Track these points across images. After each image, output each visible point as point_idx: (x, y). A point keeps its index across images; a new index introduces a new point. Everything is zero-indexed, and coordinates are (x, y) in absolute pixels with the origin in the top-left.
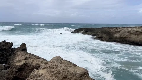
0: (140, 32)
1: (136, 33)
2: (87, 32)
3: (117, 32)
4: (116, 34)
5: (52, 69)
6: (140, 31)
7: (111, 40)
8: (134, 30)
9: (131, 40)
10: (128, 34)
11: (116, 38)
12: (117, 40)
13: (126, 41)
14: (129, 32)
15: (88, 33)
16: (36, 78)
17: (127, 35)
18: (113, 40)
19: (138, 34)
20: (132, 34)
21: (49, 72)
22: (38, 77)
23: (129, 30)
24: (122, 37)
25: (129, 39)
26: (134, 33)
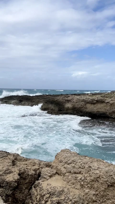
0: (96, 101)
1: (92, 102)
2: (22, 101)
3: (68, 101)
4: (67, 104)
5: (78, 175)
6: (96, 99)
7: (61, 112)
8: (89, 99)
9: (87, 110)
10: (83, 103)
11: (68, 109)
12: (69, 111)
13: (81, 112)
14: (83, 101)
15: (23, 103)
16: (55, 199)
17: (82, 105)
18: (64, 112)
19: (94, 104)
20: (88, 103)
21: (73, 181)
22: (58, 196)
23: (83, 97)
24: (76, 108)
25: (85, 110)
26: (90, 102)
